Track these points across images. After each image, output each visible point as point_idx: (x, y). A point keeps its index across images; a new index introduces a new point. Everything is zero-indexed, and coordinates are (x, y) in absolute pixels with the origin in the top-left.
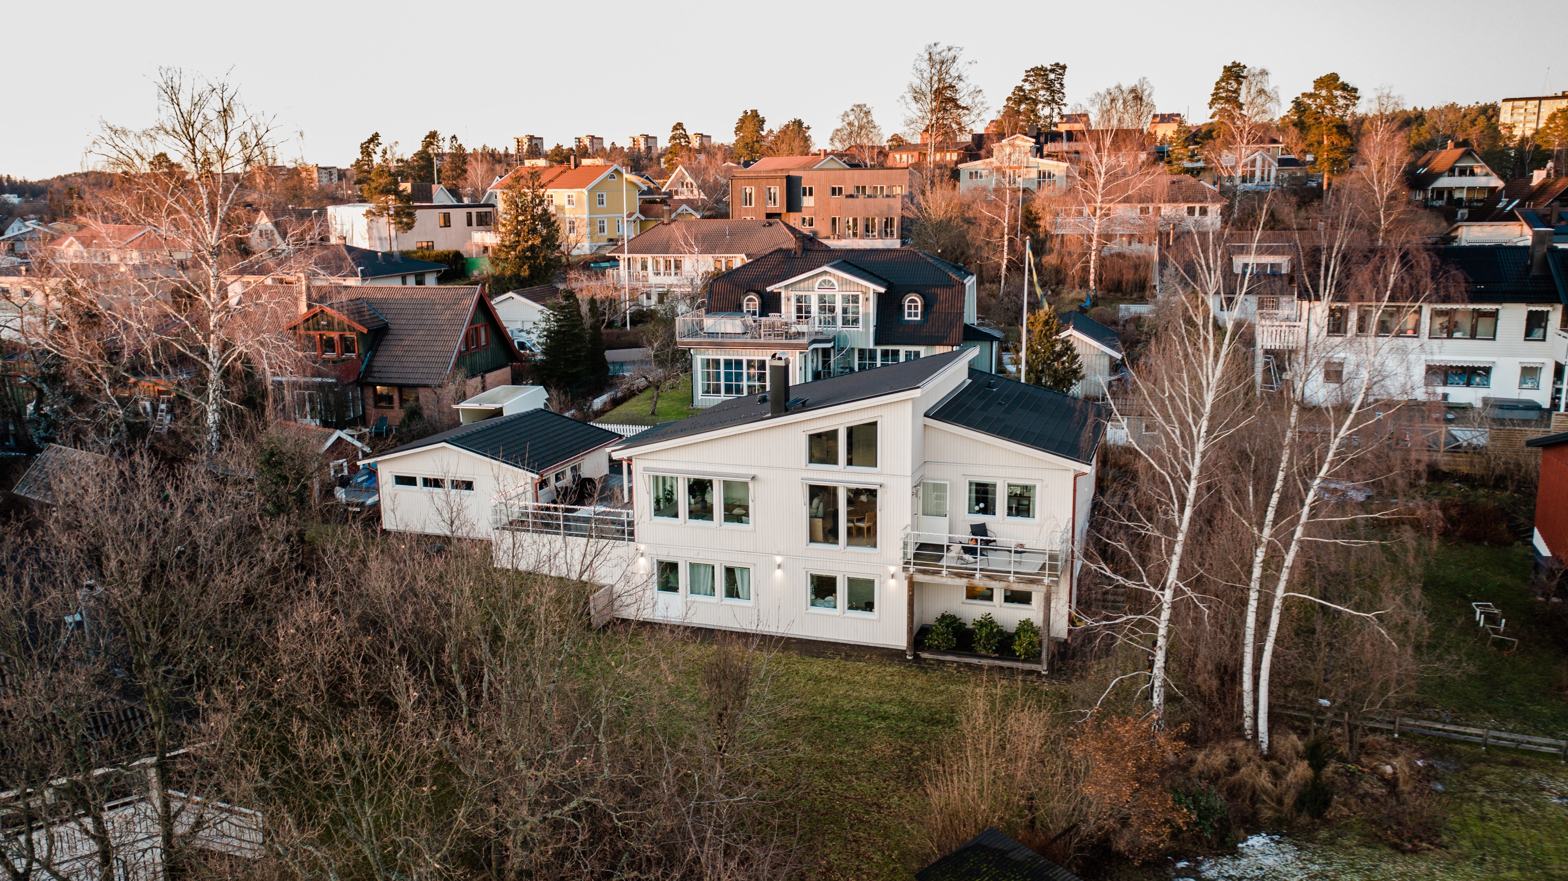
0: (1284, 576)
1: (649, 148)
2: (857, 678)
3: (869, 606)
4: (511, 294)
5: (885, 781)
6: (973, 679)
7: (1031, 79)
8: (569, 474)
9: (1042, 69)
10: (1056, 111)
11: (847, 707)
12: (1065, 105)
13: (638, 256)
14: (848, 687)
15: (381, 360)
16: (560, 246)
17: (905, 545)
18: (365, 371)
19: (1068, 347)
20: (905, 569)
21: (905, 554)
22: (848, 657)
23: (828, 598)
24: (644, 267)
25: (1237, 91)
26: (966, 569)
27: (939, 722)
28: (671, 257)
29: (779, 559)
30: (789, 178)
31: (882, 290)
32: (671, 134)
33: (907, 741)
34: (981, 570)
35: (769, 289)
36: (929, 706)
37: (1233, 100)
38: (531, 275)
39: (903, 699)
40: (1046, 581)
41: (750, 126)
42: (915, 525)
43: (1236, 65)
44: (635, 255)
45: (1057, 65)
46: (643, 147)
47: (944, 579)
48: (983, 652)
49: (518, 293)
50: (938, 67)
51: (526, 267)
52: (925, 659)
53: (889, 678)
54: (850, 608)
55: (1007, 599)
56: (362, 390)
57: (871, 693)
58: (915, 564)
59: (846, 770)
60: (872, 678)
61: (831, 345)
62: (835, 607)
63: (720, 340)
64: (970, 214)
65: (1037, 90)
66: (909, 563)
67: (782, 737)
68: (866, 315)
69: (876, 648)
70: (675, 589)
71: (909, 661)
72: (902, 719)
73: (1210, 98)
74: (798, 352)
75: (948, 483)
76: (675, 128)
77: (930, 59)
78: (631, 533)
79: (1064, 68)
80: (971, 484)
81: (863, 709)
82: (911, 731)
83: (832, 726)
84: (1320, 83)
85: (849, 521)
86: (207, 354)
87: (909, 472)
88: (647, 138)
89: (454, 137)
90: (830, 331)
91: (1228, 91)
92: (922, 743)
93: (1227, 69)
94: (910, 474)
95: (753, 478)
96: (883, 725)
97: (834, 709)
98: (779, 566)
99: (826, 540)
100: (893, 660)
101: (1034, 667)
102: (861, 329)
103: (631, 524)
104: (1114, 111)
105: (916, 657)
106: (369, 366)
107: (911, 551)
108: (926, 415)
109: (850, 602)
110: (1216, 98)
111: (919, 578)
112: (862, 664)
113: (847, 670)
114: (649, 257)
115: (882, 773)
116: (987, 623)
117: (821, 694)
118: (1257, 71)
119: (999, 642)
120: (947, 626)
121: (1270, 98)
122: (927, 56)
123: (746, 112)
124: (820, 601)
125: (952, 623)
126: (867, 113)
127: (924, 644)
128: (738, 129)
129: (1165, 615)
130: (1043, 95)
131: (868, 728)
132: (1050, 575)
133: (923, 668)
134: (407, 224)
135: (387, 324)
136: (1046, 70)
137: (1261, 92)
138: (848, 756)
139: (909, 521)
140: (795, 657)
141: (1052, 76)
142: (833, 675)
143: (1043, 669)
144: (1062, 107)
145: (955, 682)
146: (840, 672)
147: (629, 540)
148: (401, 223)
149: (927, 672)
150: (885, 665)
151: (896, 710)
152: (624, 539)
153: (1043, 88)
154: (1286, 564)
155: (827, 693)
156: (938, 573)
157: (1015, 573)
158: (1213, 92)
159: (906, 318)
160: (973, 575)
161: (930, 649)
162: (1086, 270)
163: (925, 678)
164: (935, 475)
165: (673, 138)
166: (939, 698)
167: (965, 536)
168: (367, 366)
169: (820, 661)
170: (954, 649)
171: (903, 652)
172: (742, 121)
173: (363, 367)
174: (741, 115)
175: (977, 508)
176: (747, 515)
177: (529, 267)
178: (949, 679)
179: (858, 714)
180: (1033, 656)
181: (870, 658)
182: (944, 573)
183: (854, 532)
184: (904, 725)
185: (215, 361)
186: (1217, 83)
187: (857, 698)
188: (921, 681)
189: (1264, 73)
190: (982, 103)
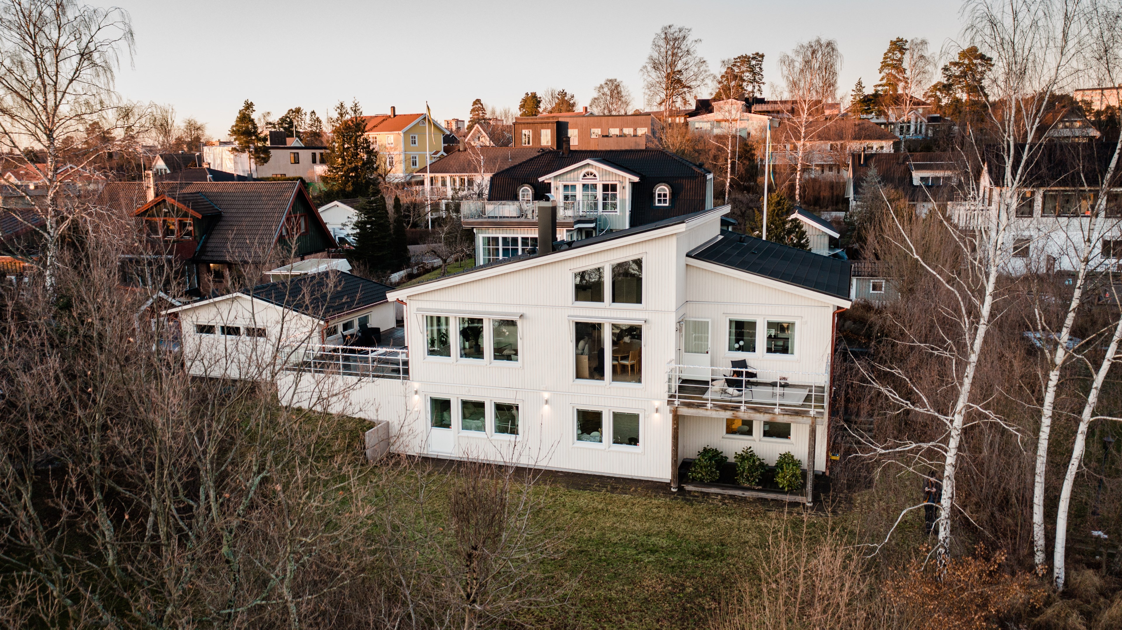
0: (1093, 398)
1: (458, 128)
2: (624, 510)
3: (634, 441)
4: (336, 203)
5: (658, 621)
6: (738, 511)
7: (738, 64)
8: (356, 323)
9: (746, 57)
10: (757, 88)
11: (615, 539)
12: (764, 83)
13: (439, 175)
14: (615, 519)
15: (214, 242)
16: (377, 168)
17: (670, 380)
18: (200, 251)
19: (797, 224)
20: (670, 403)
21: (670, 388)
22: (614, 490)
23: (594, 433)
24: (444, 184)
25: (900, 60)
26: (731, 402)
27: (709, 556)
28: (465, 176)
29: (546, 395)
30: (559, 124)
31: (636, 179)
32: (472, 108)
33: (678, 576)
34: (746, 402)
35: (540, 179)
36: (697, 537)
37: (898, 66)
38: (353, 190)
39: (671, 532)
40: (812, 412)
41: (531, 104)
42: (679, 360)
43: (900, 40)
44: (437, 175)
45: (757, 54)
46: (454, 128)
47: (709, 412)
48: (747, 485)
49: (342, 202)
50: (672, 43)
51: (350, 184)
52: (689, 492)
53: (655, 510)
54: (614, 443)
55: (766, 434)
56: (197, 265)
57: (638, 525)
58: (679, 397)
59: (615, 608)
60: (638, 510)
61: (592, 225)
62: (601, 441)
63: (498, 220)
64: (700, 147)
65: (743, 72)
66: (675, 397)
67: (548, 572)
68: (623, 201)
69: (640, 481)
70: (448, 426)
71: (674, 493)
72: (672, 552)
73: (880, 65)
74: (565, 229)
75: (709, 320)
76: (475, 103)
77: (666, 38)
78: (406, 372)
79: (762, 56)
80: (731, 322)
81: (631, 542)
82: (681, 566)
83: (600, 560)
84: (963, 54)
85: (614, 358)
86: (46, 225)
87: (673, 308)
88: (457, 121)
89: (313, 112)
90: (592, 215)
91: (893, 60)
92: (694, 578)
93: (893, 43)
94: (674, 309)
95: (521, 316)
96: (652, 558)
97: (602, 542)
98: (547, 402)
99: (592, 377)
100: (658, 492)
101: (799, 499)
102: (618, 213)
103: (406, 363)
104: (814, 61)
105: (681, 489)
106: (204, 247)
107: (675, 385)
108: (688, 255)
109: (614, 437)
110: (885, 65)
111: (684, 411)
112: (627, 496)
113: (612, 502)
114: (447, 176)
115: (654, 613)
116: (748, 456)
117: (588, 526)
118: (919, 41)
119: (762, 474)
120: (710, 459)
121: (927, 62)
122: (663, 36)
123: (527, 94)
124: (585, 435)
125: (714, 456)
126: (617, 86)
127: (687, 477)
128: (522, 106)
129: (953, 443)
130: (748, 76)
131: (637, 561)
132: (815, 407)
133: (688, 500)
134: (263, 158)
135: (220, 212)
136: (749, 57)
137: (922, 57)
138: (617, 593)
139: (673, 357)
140: (562, 490)
141: (753, 62)
142: (600, 507)
143: (807, 500)
144: (762, 85)
145: (722, 514)
146: (607, 504)
147: (404, 378)
148: (258, 157)
149: (692, 505)
150: (650, 497)
151: (664, 543)
152: (399, 378)
153: (747, 71)
154: (1095, 385)
155: (594, 525)
156: (703, 405)
157: (780, 405)
158: (882, 60)
159: (657, 204)
160: (739, 407)
161: (694, 481)
162: (792, 187)
163: (692, 510)
164: (697, 314)
165: (473, 110)
166: (707, 530)
167: (728, 370)
168: (202, 247)
169: (586, 493)
170: (718, 481)
171: (668, 485)
172: (525, 101)
173: (199, 247)
174: (523, 96)
175: (737, 346)
176: (516, 354)
177: (353, 184)
178: (714, 511)
179: (625, 547)
180: (799, 489)
181: (636, 491)
182: (709, 406)
183: (619, 370)
184: (674, 559)
185: (52, 231)
186: (885, 54)
187: (624, 531)
188: (687, 513)
189: (924, 43)
190: (706, 71)
